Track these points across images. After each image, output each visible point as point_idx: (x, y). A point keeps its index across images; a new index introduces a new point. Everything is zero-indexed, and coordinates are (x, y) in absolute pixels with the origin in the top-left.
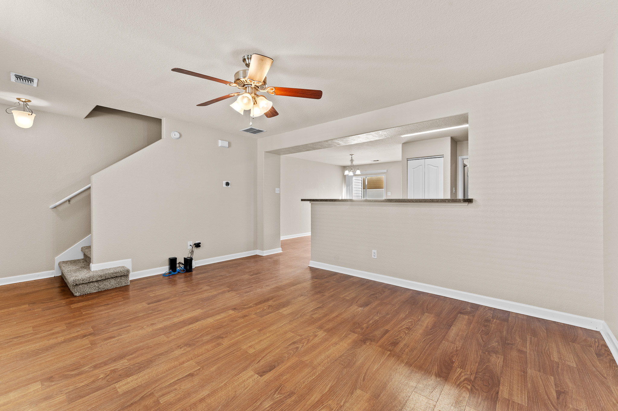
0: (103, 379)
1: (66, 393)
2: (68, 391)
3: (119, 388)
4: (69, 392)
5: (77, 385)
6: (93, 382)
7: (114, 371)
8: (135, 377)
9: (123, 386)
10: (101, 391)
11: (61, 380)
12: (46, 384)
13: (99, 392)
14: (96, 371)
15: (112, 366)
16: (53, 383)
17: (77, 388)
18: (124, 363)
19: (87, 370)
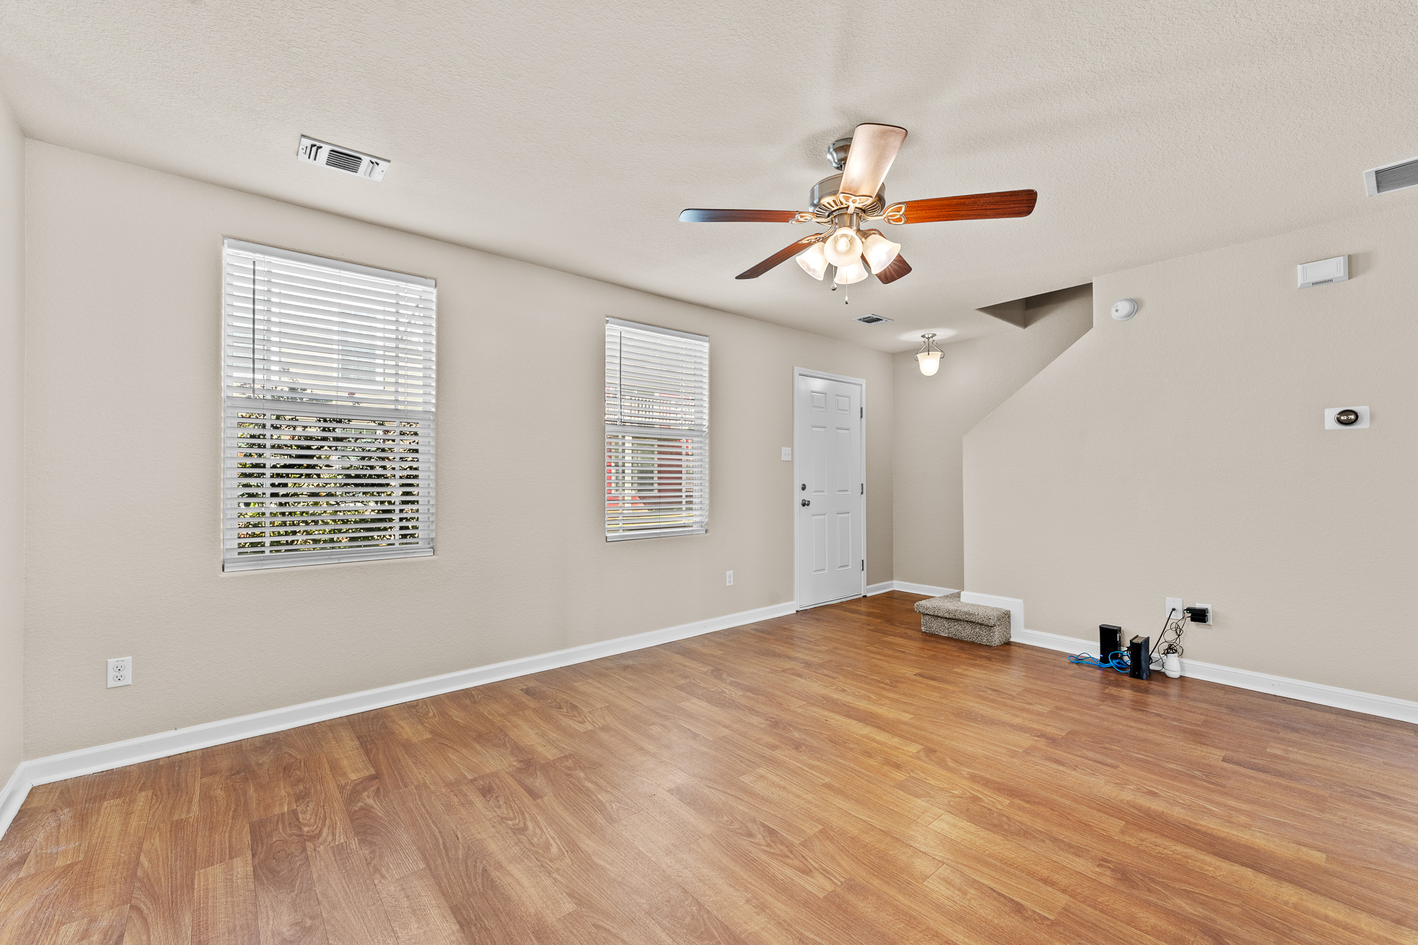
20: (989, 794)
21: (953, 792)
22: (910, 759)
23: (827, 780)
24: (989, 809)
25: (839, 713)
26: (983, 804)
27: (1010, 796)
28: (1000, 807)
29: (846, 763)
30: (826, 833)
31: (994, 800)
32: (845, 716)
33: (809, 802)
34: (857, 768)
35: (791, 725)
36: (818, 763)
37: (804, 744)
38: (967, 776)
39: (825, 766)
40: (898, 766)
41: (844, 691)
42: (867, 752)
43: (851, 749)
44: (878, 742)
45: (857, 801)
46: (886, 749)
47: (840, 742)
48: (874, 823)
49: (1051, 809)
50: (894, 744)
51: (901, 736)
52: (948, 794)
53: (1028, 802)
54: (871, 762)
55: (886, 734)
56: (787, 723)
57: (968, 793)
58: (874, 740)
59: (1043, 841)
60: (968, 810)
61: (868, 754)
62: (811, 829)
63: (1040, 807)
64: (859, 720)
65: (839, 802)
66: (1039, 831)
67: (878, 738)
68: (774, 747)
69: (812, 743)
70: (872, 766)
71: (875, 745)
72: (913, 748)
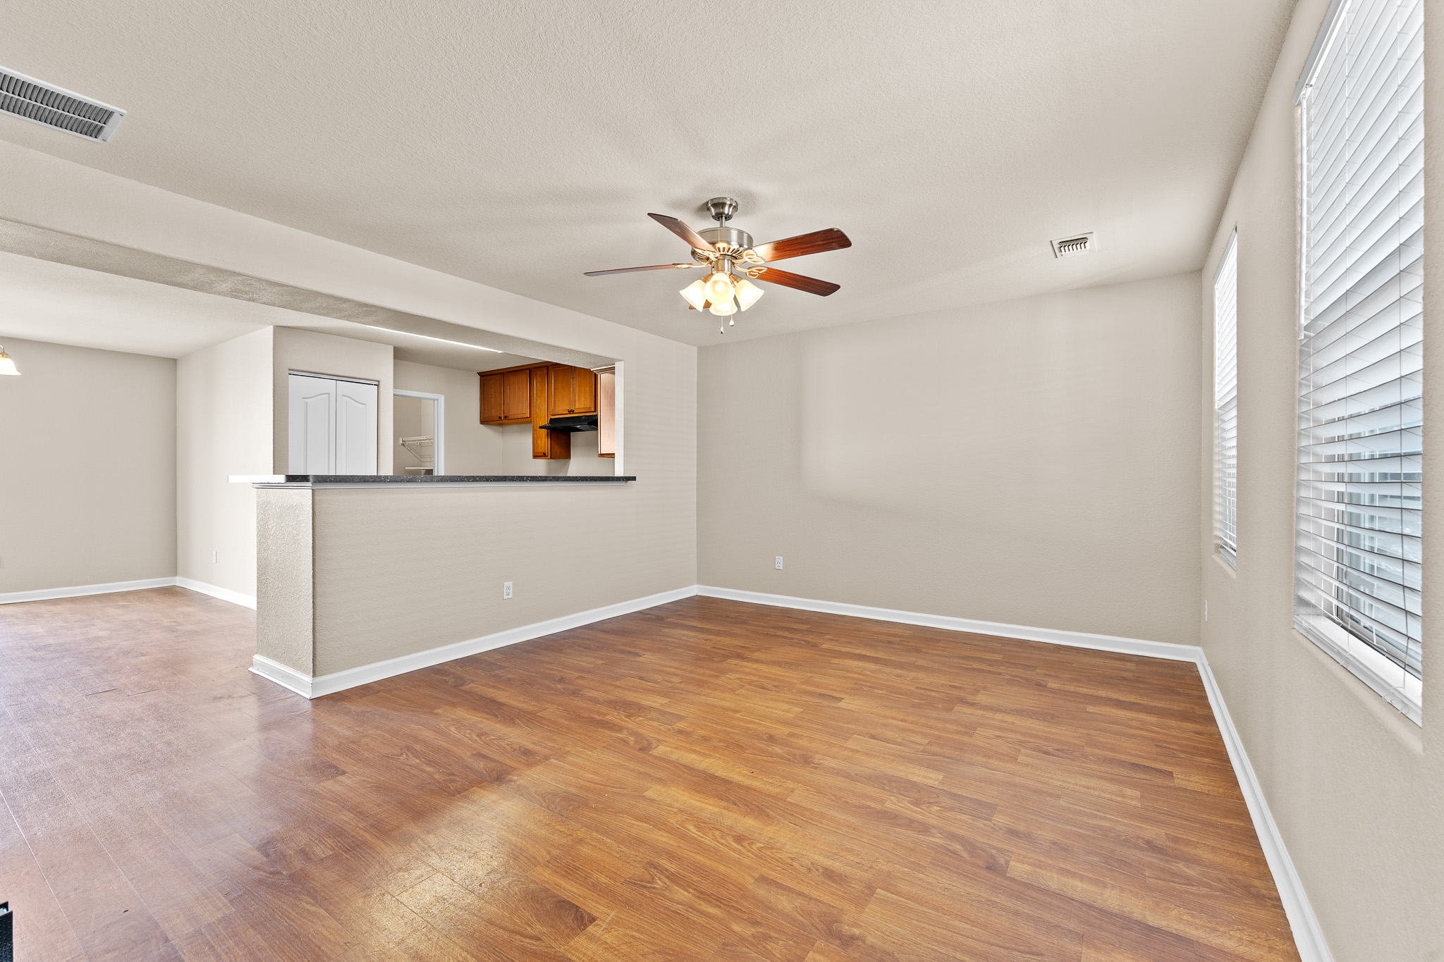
0: (937, 804)
1: (990, 820)
2: (986, 822)
3: (938, 780)
4: (986, 819)
5: (970, 821)
6: (951, 809)
7: (916, 803)
8: (911, 777)
9: (931, 778)
10: (956, 792)
11: (980, 849)
12: (1003, 862)
13: (960, 792)
14: (932, 821)
15: (909, 812)
16: (994, 852)
17: (974, 816)
18: (894, 803)
19: (939, 835)
20: (904, 810)
21: (939, 808)
22: (666, 739)
23: (738, 715)
24: (902, 794)
25: (740, 786)
26: (908, 799)
27: (884, 811)
28: (893, 798)
29: (725, 728)
30: (733, 691)
31: (899, 804)
32: (731, 782)
33: (747, 702)
34: (715, 725)
35: (789, 760)
36: (748, 725)
37: (765, 740)
38: (934, 831)
39: (742, 724)
40: (680, 732)
41: (739, 839)
42: (706, 740)
43: (721, 741)
44: (694, 751)
45: (715, 706)
46: (688, 746)
47: (732, 747)
48: (704, 698)
49: (847, 802)
50: (679, 752)
51: (669, 762)
52: (943, 805)
53: (869, 807)
54: (703, 732)
55: (683, 761)
56: (794, 762)
57: (925, 808)
58: (698, 753)
59: (857, 775)
60: (919, 791)
61: (705, 739)
62: (742, 691)
63: (857, 804)
64: (714, 777)
65: (727, 704)
66: (859, 782)
67: (693, 756)
68: (792, 735)
69: (760, 743)
70: (702, 729)
71: (697, 749)
72: (660, 750)
